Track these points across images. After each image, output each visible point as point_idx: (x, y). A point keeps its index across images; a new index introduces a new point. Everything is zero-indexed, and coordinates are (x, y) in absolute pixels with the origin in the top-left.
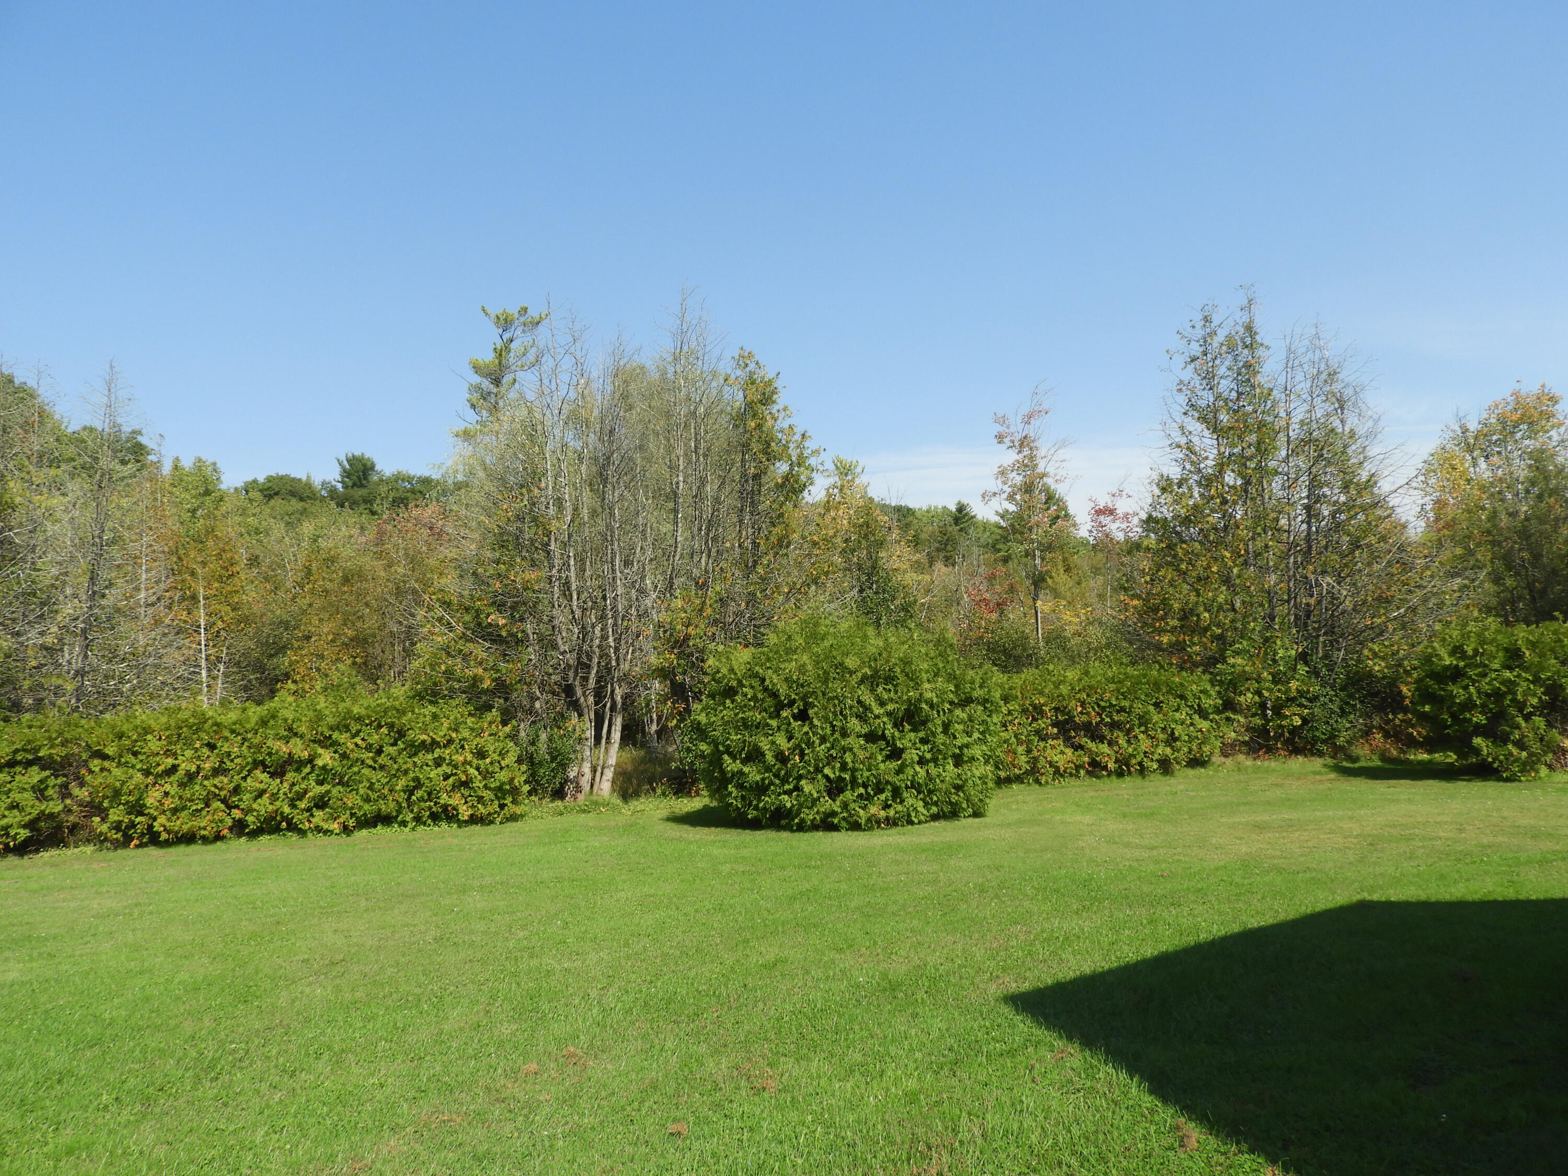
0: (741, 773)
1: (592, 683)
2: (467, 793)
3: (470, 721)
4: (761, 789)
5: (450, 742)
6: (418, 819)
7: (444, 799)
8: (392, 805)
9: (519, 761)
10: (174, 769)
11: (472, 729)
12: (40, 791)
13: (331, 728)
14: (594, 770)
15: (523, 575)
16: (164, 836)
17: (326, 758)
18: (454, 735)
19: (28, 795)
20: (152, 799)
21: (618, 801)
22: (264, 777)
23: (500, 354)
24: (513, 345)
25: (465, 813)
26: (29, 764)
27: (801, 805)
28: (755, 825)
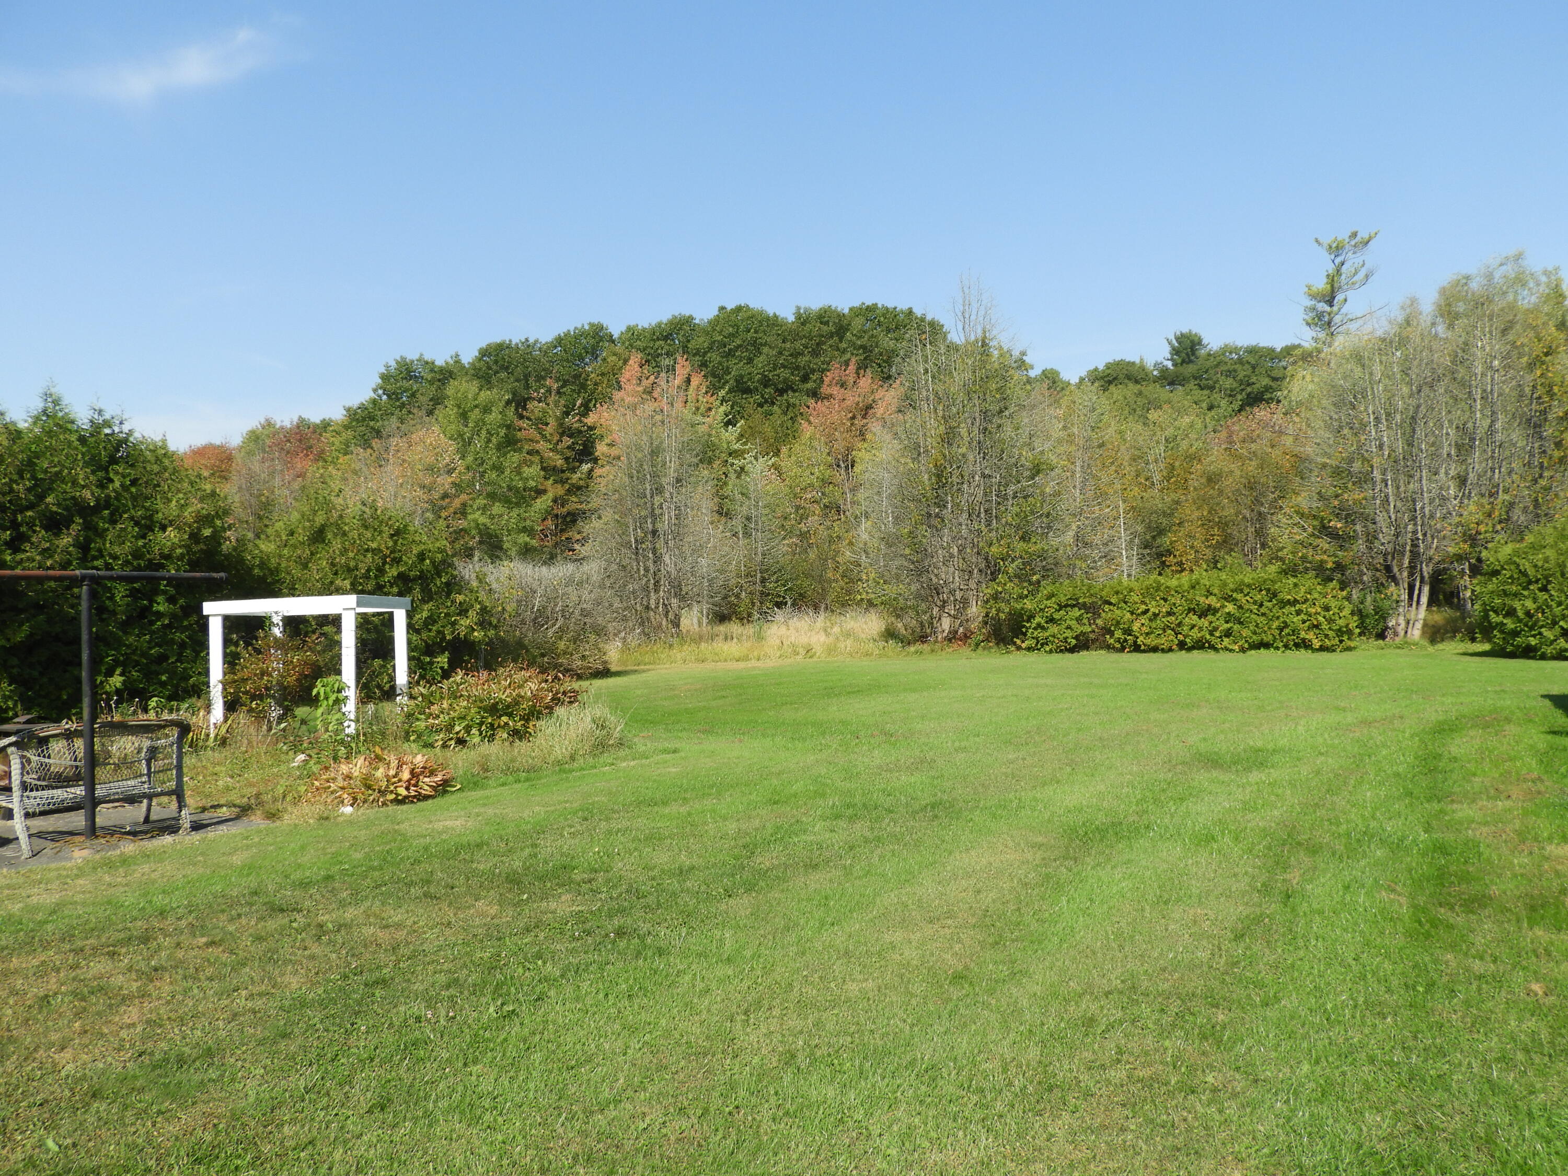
0: (1502, 624)
1: (1406, 562)
2: (1317, 632)
3: (1319, 588)
4: (1515, 633)
5: (1306, 600)
6: (1286, 646)
7: (1303, 634)
8: (1270, 637)
9: (1352, 614)
10: (1147, 611)
11: (1320, 593)
12: (1079, 620)
13: (1232, 591)
14: (1408, 623)
15: (1353, 496)
16: (1143, 647)
17: (1230, 608)
18: (1309, 596)
19: (1074, 622)
20: (1136, 627)
21: (1425, 643)
22: (1195, 617)
23: (1332, 280)
24: (1344, 268)
25: (1316, 644)
26: (1073, 606)
27: (1541, 643)
28: (1512, 655)
